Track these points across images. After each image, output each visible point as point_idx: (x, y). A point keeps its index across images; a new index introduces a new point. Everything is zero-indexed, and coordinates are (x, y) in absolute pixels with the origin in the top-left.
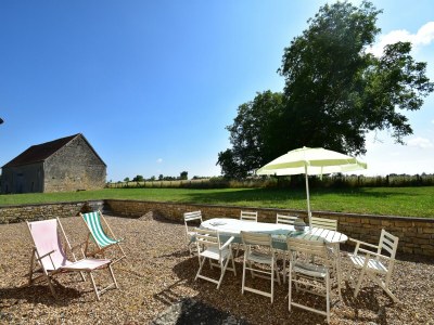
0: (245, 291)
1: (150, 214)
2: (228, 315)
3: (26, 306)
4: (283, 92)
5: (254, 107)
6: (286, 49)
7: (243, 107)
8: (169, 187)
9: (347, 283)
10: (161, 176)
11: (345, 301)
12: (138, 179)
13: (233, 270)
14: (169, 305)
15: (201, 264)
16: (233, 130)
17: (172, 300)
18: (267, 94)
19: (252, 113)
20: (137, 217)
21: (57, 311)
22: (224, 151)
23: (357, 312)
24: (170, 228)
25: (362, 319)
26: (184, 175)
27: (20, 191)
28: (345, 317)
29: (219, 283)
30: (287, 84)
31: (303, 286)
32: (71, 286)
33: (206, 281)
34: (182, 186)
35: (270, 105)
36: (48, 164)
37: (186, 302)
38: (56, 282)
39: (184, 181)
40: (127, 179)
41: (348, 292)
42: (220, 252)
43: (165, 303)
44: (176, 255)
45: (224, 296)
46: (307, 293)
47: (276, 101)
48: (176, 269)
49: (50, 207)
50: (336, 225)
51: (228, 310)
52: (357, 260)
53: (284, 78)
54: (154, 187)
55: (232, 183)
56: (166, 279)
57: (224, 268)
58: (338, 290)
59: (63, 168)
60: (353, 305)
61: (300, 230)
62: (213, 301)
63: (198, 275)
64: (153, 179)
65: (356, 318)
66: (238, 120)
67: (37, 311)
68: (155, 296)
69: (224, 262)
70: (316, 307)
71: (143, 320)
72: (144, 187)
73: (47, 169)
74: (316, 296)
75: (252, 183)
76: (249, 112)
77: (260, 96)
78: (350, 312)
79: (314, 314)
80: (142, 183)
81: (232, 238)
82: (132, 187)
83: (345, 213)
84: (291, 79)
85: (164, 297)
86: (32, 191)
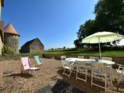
0: (77, 79)
1: (54, 58)
2: (71, 85)
3: (20, 78)
4: (95, 19)
5: (85, 25)
6: (95, 5)
7: (81, 26)
8: (60, 51)
9: (115, 79)
10: (58, 48)
11: (114, 85)
12: (52, 49)
13: (74, 72)
14: (54, 80)
15: (65, 70)
16: (78, 33)
17: (55, 79)
18: (89, 21)
19: (84, 27)
20: (50, 58)
21: (26, 79)
22: (76, 40)
23: (118, 89)
24: (58, 61)
25: (120, 92)
26: (64, 48)
27: (25, 53)
28: (113, 90)
29: (69, 76)
30: (96, 16)
31: (98, 79)
32: (31, 74)
33: (66, 75)
34: (63, 51)
35: (91, 24)
36: (31, 46)
37: (59, 80)
38: (28, 73)
39: (64, 49)
40: (49, 49)
41: (115, 82)
42: (70, 67)
43: (53, 80)
44: (59, 68)
45: (70, 80)
46: (99, 81)
47: (92, 22)
48: (58, 72)
49: (30, 56)
50: (111, 59)
51: (71, 83)
52: (119, 71)
53: (95, 14)
54: (56, 51)
55: (78, 49)
56: (55, 74)
57: (71, 72)
58: (111, 81)
59: (34, 47)
60: (116, 87)
61: (97, 61)
62: (67, 81)
63: (64, 73)
64: (56, 49)
65: (117, 91)
66: (80, 30)
67: (22, 79)
68: (51, 78)
69: (71, 70)
70: (102, 86)
71: (46, 84)
72: (53, 51)
73: (30, 47)
74: (102, 82)
75: (84, 49)
76: (83, 27)
77: (87, 22)
78: (115, 88)
79: (101, 88)
80: (53, 50)
81: (74, 63)
82: (50, 51)
83: (116, 56)
84: (98, 14)
85: (53, 78)
86: (27, 53)
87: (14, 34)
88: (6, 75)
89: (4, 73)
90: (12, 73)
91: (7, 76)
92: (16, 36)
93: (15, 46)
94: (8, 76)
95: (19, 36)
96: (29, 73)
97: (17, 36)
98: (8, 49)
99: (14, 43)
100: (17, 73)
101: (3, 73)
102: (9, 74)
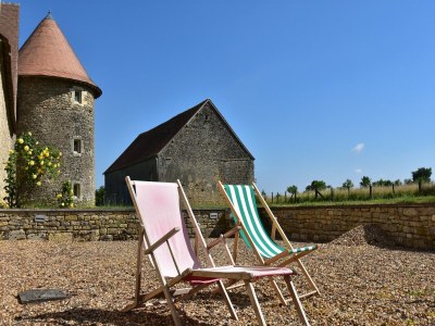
10: (365, 181)
36: (162, 162)
72: (331, 200)
80: (325, 193)
82: (307, 200)
87: (68, 84)
88: (33, 309)
89: (23, 299)
90: (69, 305)
91: (42, 317)
92: (78, 96)
93: (72, 160)
94: (50, 315)
95: (96, 92)
96: (189, 314)
97: (84, 94)
98: (37, 160)
99: (67, 137)
100: (100, 305)
101: (18, 297)
102: (51, 307)
